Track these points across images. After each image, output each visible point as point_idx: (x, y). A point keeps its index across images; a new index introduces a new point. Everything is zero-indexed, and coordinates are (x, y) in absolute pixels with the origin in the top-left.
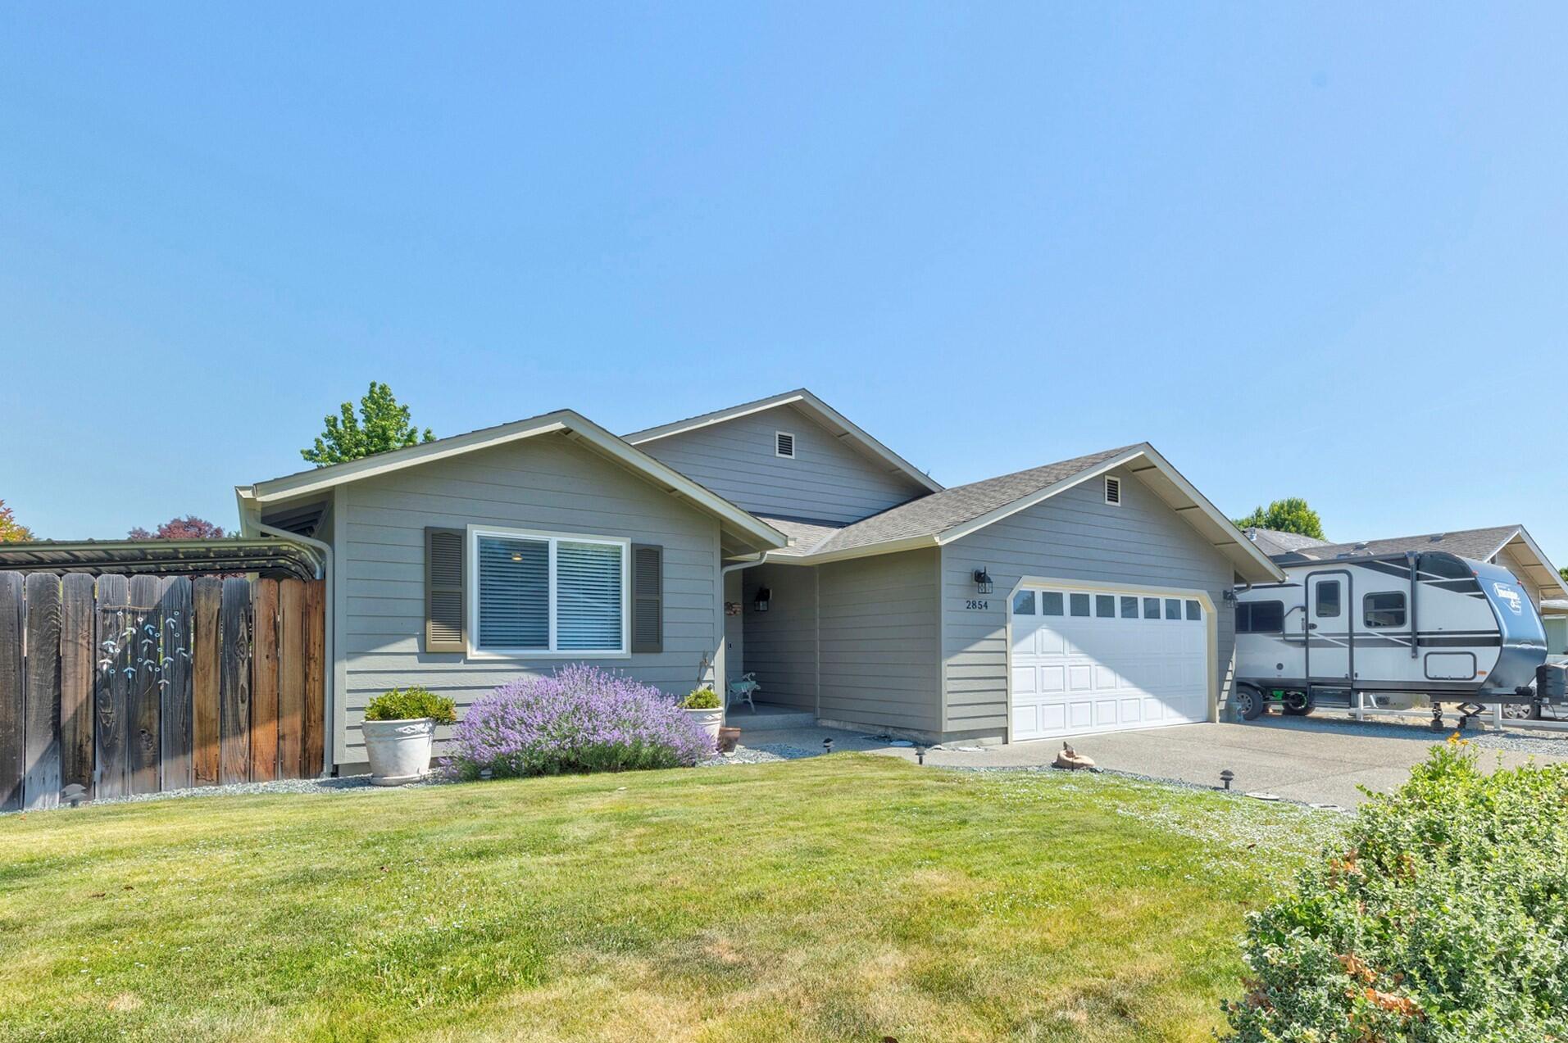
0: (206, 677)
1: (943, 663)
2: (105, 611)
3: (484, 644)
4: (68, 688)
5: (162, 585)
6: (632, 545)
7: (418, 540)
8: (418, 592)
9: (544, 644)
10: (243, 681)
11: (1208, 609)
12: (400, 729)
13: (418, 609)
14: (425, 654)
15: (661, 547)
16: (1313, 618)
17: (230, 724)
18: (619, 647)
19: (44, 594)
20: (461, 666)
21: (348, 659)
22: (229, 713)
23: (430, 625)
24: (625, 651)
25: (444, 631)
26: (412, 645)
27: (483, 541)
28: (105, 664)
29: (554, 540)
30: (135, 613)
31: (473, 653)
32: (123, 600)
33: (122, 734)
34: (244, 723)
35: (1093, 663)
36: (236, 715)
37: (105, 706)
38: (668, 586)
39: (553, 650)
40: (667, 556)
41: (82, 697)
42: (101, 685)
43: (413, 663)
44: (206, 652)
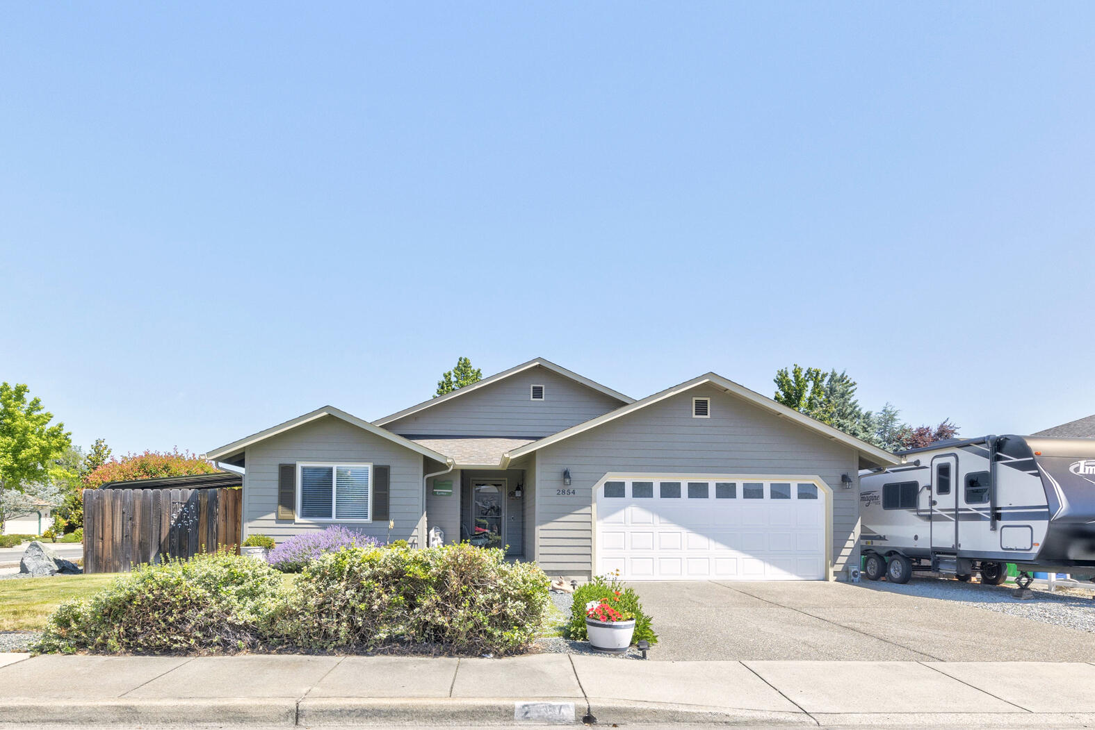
0: (203, 528)
1: (536, 529)
2: (173, 503)
3: (303, 515)
4: (163, 531)
5: (190, 492)
6: (374, 466)
7: (276, 470)
8: (275, 492)
9: (330, 516)
10: (215, 530)
11: (824, 492)
12: (249, 551)
13: (276, 500)
14: (279, 520)
15: (389, 466)
16: (936, 497)
17: (210, 547)
18: (366, 517)
19: (157, 497)
20: (293, 525)
21: (249, 522)
22: (210, 542)
23: (280, 507)
24: (369, 520)
25: (285, 510)
26: (273, 516)
27: (304, 469)
28: (173, 522)
29: (335, 466)
30: (181, 503)
31: (298, 519)
32: (178, 497)
33: (177, 549)
34: (215, 547)
35: (684, 532)
36: (212, 543)
37: (173, 538)
38: (392, 486)
39: (334, 519)
40: (392, 471)
41: (166, 534)
42: (172, 529)
43: (273, 524)
44: (203, 517)
